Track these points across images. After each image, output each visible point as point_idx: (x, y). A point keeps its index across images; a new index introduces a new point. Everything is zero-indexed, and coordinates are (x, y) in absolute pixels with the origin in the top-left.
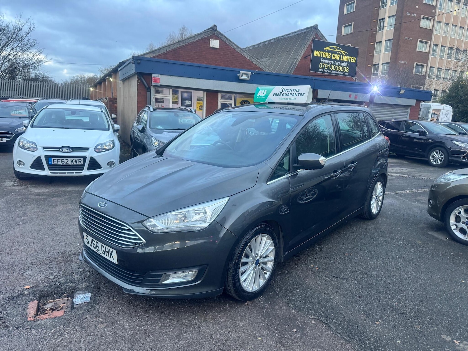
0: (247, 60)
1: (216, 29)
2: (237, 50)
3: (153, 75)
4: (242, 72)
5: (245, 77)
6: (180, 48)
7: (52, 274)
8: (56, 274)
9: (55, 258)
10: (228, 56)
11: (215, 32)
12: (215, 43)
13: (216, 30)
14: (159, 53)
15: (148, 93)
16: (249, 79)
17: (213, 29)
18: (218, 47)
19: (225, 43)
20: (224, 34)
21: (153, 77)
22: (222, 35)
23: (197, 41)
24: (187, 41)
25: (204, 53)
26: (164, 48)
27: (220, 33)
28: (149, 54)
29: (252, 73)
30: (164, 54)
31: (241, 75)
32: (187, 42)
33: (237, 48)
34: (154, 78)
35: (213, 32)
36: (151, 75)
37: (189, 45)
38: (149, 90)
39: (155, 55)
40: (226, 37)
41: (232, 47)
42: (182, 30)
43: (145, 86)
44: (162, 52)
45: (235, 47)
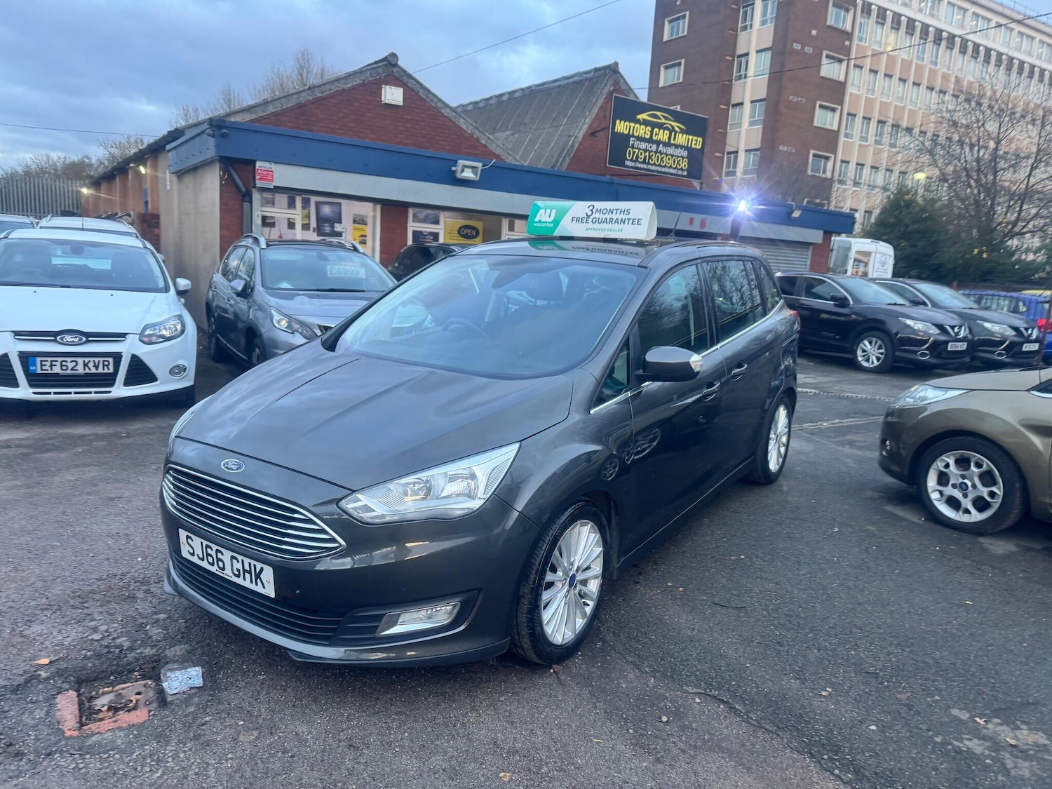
0: (466, 135)
1: (395, 62)
2: (443, 111)
3: (259, 164)
4: (461, 162)
5: (468, 174)
6: (313, 103)
7: (95, 630)
8: (104, 628)
9: (93, 592)
10: (422, 123)
11: (395, 70)
12: (393, 95)
13: (396, 65)
14: (264, 112)
15: (246, 205)
16: (477, 178)
17: (390, 62)
18: (401, 104)
19: (417, 94)
20: (415, 75)
21: (257, 167)
22: (410, 76)
23: (353, 88)
24: (328, 86)
25: (369, 115)
26: (275, 102)
27: (405, 72)
28: (241, 114)
29: (484, 165)
30: (275, 114)
31: (459, 168)
32: (330, 90)
33: (444, 108)
34: (259, 171)
35: (389, 69)
36: (253, 162)
37: (333, 96)
38: (247, 198)
39: (254, 116)
40: (417, 82)
41: (432, 104)
42: (300, 56)
43: (239, 190)
44: (271, 109)
45: (439, 104)
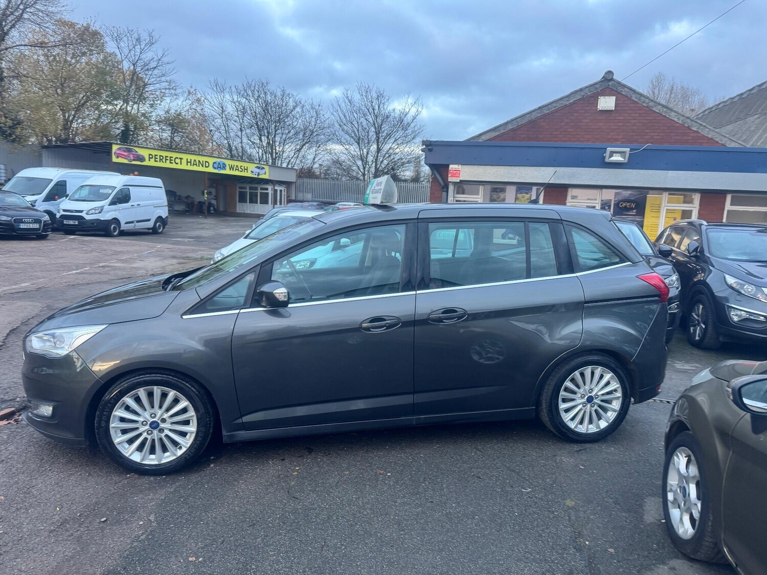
0: (678, 125)
1: (611, 77)
2: (654, 109)
3: (452, 167)
5: (617, 158)
6: (541, 118)
10: (634, 121)
11: (611, 83)
12: (607, 103)
13: (612, 79)
14: (505, 129)
15: (444, 194)
16: (626, 161)
17: (608, 77)
18: (614, 109)
19: (630, 99)
20: (624, 82)
21: (450, 169)
22: (624, 86)
23: (571, 104)
24: (554, 105)
25: (587, 121)
26: (514, 122)
27: (619, 83)
28: (488, 134)
29: (632, 150)
30: (513, 130)
31: (607, 154)
32: (555, 107)
33: (655, 106)
34: (451, 171)
35: (608, 84)
36: (448, 166)
37: (557, 111)
38: (445, 189)
39: (497, 133)
40: (631, 89)
41: (644, 104)
43: (440, 184)
44: (510, 127)
45: (651, 104)
